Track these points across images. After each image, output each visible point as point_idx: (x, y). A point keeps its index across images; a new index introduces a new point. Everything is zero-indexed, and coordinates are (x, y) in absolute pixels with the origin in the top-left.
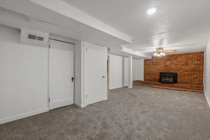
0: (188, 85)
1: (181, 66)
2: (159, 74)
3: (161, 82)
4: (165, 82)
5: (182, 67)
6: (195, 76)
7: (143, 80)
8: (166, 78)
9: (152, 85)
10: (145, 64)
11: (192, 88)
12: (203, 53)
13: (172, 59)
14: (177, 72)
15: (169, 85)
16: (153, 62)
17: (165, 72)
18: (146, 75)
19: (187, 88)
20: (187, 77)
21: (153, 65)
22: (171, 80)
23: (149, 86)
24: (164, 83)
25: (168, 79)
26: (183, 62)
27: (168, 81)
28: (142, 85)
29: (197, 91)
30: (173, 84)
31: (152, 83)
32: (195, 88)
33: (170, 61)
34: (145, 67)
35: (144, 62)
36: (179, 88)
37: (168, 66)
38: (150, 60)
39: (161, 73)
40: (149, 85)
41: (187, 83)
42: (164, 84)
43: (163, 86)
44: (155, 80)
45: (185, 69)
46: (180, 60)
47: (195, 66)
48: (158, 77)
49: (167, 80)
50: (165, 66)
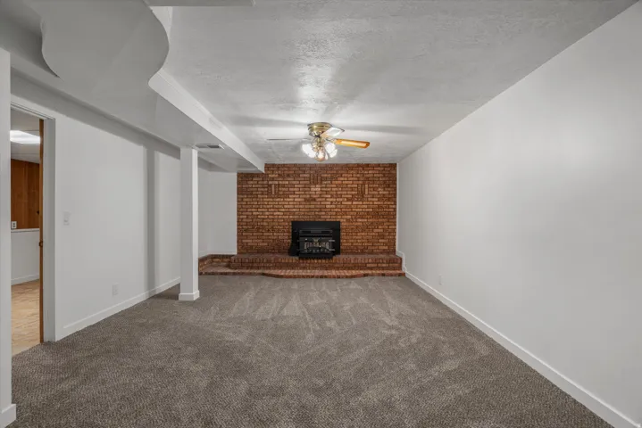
0: (369, 258)
1: (348, 200)
2: (288, 226)
3: (297, 254)
4: (311, 253)
5: (350, 203)
6: (380, 231)
7: (234, 251)
8: (312, 242)
9: (269, 268)
10: (240, 191)
11: (379, 265)
12: (393, 166)
13: (326, 179)
14: (339, 218)
15: (324, 261)
16: (270, 186)
17: (306, 218)
18: (246, 230)
19: (368, 265)
20: (363, 234)
21: (269, 193)
22: (327, 246)
23: (264, 274)
24: (307, 259)
25: (320, 242)
26: (352, 189)
27: (320, 248)
28: (234, 274)
29: (391, 272)
30: (334, 257)
31: (269, 262)
32: (384, 265)
33: (321, 184)
34: (240, 201)
35: (239, 183)
36: (349, 268)
37: (314, 200)
38: (258, 175)
39: (295, 224)
40: (258, 268)
41: (363, 252)
42: (309, 261)
43: (304, 268)
44: (276, 248)
45: (357, 210)
46: (346, 182)
47: (379, 203)
48: (286, 238)
49: (318, 245)
50: (306, 200)
